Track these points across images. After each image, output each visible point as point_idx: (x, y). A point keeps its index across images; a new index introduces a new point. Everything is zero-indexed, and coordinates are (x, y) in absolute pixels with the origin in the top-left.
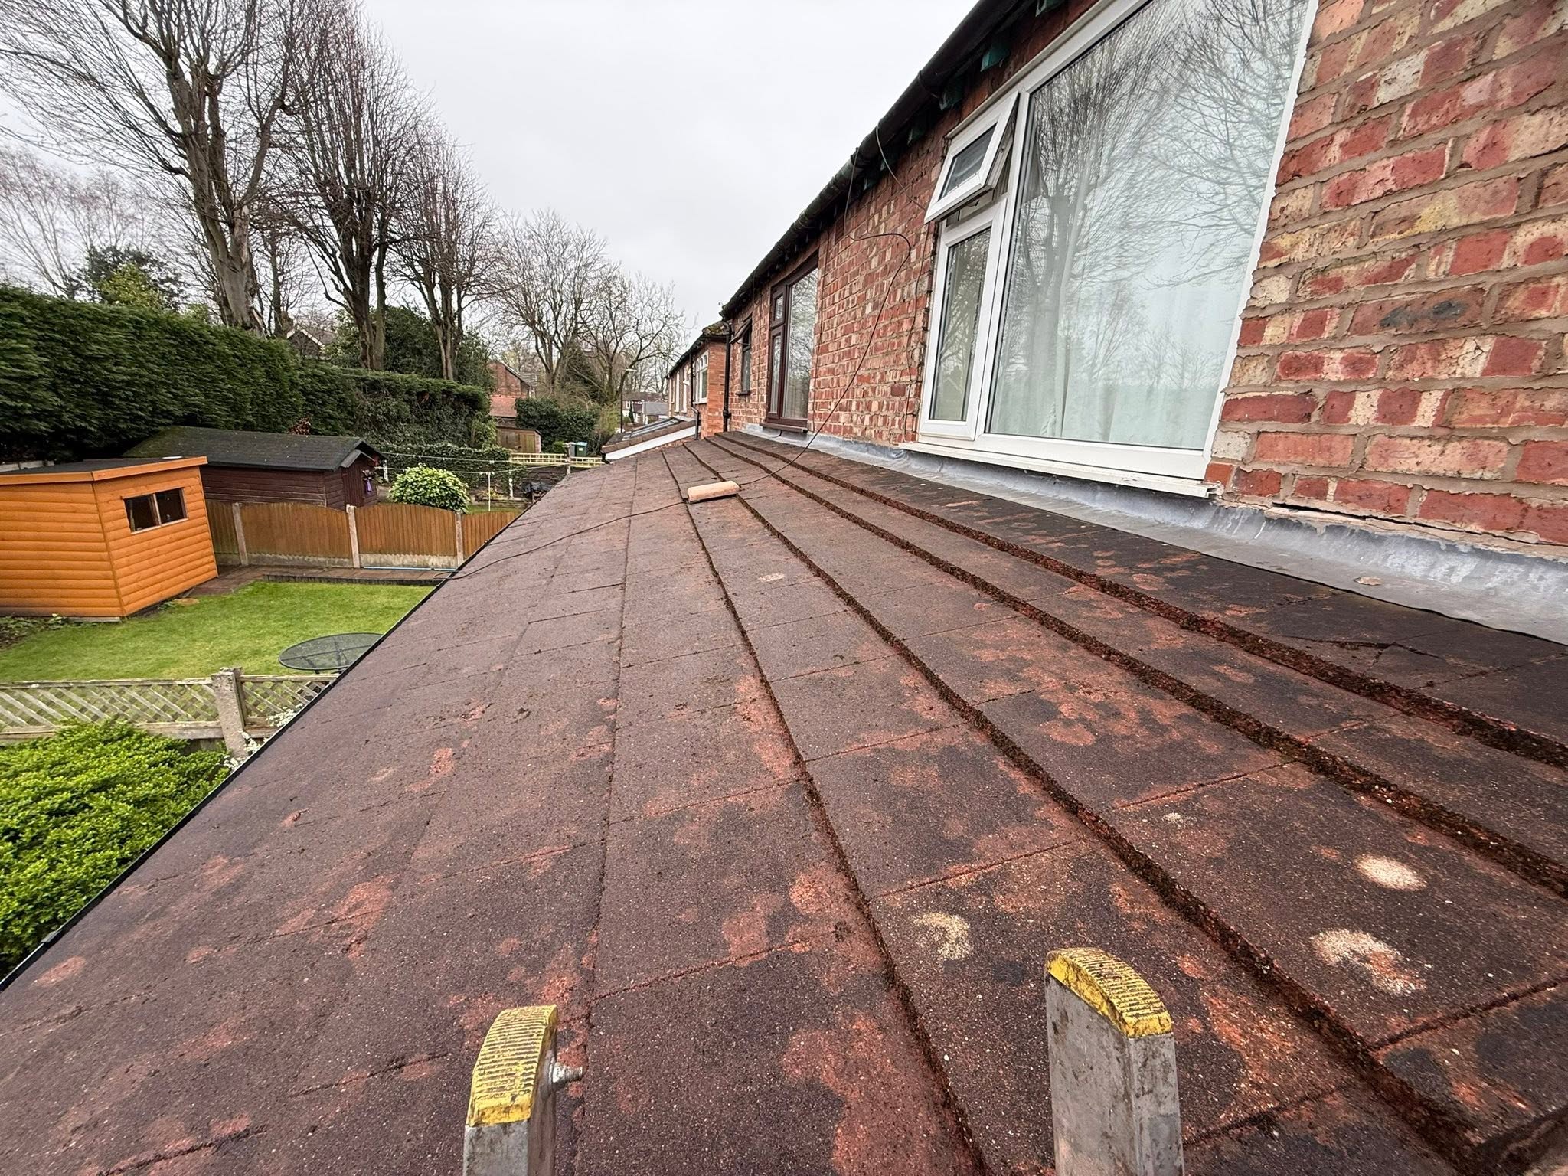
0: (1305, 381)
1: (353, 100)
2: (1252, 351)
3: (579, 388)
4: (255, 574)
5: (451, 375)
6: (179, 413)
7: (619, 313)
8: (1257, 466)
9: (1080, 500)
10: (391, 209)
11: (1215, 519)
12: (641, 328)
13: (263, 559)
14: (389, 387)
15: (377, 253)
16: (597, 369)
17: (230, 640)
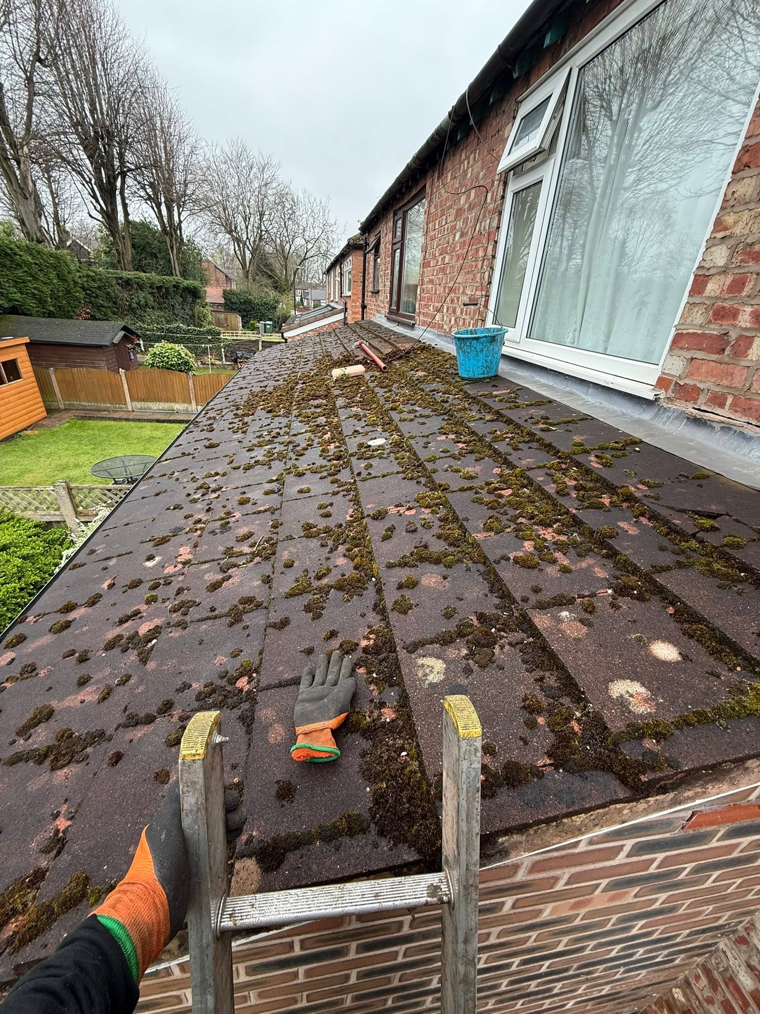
0: (726, 324)
1: (89, 51)
2: (697, 299)
3: (265, 281)
4: (69, 415)
5: (178, 273)
6: (6, 305)
7: (290, 222)
8: (687, 381)
9: (578, 393)
10: (124, 144)
11: (657, 414)
12: (307, 234)
13: (73, 405)
14: (138, 284)
15: (119, 179)
16: (277, 266)
17: (60, 457)
